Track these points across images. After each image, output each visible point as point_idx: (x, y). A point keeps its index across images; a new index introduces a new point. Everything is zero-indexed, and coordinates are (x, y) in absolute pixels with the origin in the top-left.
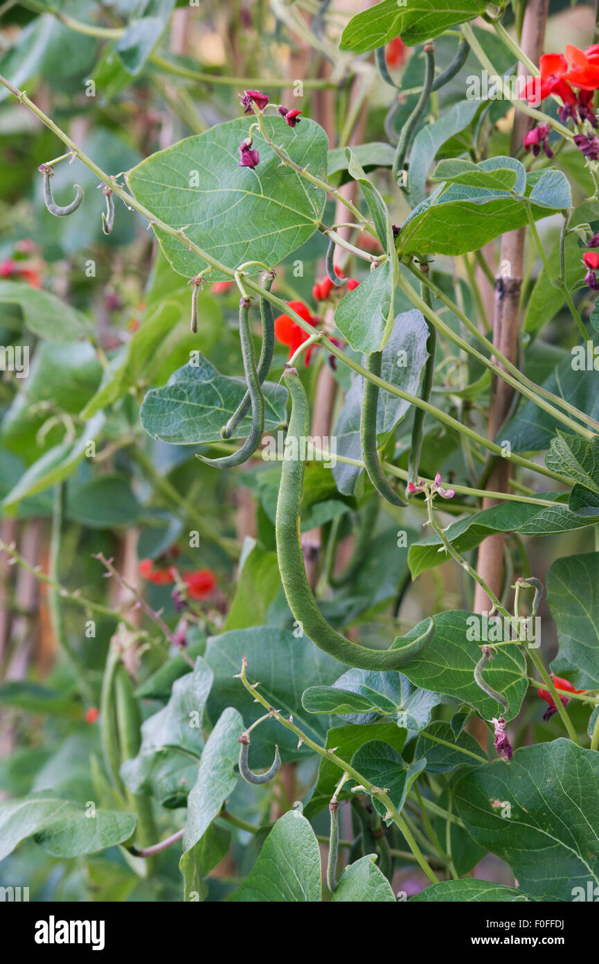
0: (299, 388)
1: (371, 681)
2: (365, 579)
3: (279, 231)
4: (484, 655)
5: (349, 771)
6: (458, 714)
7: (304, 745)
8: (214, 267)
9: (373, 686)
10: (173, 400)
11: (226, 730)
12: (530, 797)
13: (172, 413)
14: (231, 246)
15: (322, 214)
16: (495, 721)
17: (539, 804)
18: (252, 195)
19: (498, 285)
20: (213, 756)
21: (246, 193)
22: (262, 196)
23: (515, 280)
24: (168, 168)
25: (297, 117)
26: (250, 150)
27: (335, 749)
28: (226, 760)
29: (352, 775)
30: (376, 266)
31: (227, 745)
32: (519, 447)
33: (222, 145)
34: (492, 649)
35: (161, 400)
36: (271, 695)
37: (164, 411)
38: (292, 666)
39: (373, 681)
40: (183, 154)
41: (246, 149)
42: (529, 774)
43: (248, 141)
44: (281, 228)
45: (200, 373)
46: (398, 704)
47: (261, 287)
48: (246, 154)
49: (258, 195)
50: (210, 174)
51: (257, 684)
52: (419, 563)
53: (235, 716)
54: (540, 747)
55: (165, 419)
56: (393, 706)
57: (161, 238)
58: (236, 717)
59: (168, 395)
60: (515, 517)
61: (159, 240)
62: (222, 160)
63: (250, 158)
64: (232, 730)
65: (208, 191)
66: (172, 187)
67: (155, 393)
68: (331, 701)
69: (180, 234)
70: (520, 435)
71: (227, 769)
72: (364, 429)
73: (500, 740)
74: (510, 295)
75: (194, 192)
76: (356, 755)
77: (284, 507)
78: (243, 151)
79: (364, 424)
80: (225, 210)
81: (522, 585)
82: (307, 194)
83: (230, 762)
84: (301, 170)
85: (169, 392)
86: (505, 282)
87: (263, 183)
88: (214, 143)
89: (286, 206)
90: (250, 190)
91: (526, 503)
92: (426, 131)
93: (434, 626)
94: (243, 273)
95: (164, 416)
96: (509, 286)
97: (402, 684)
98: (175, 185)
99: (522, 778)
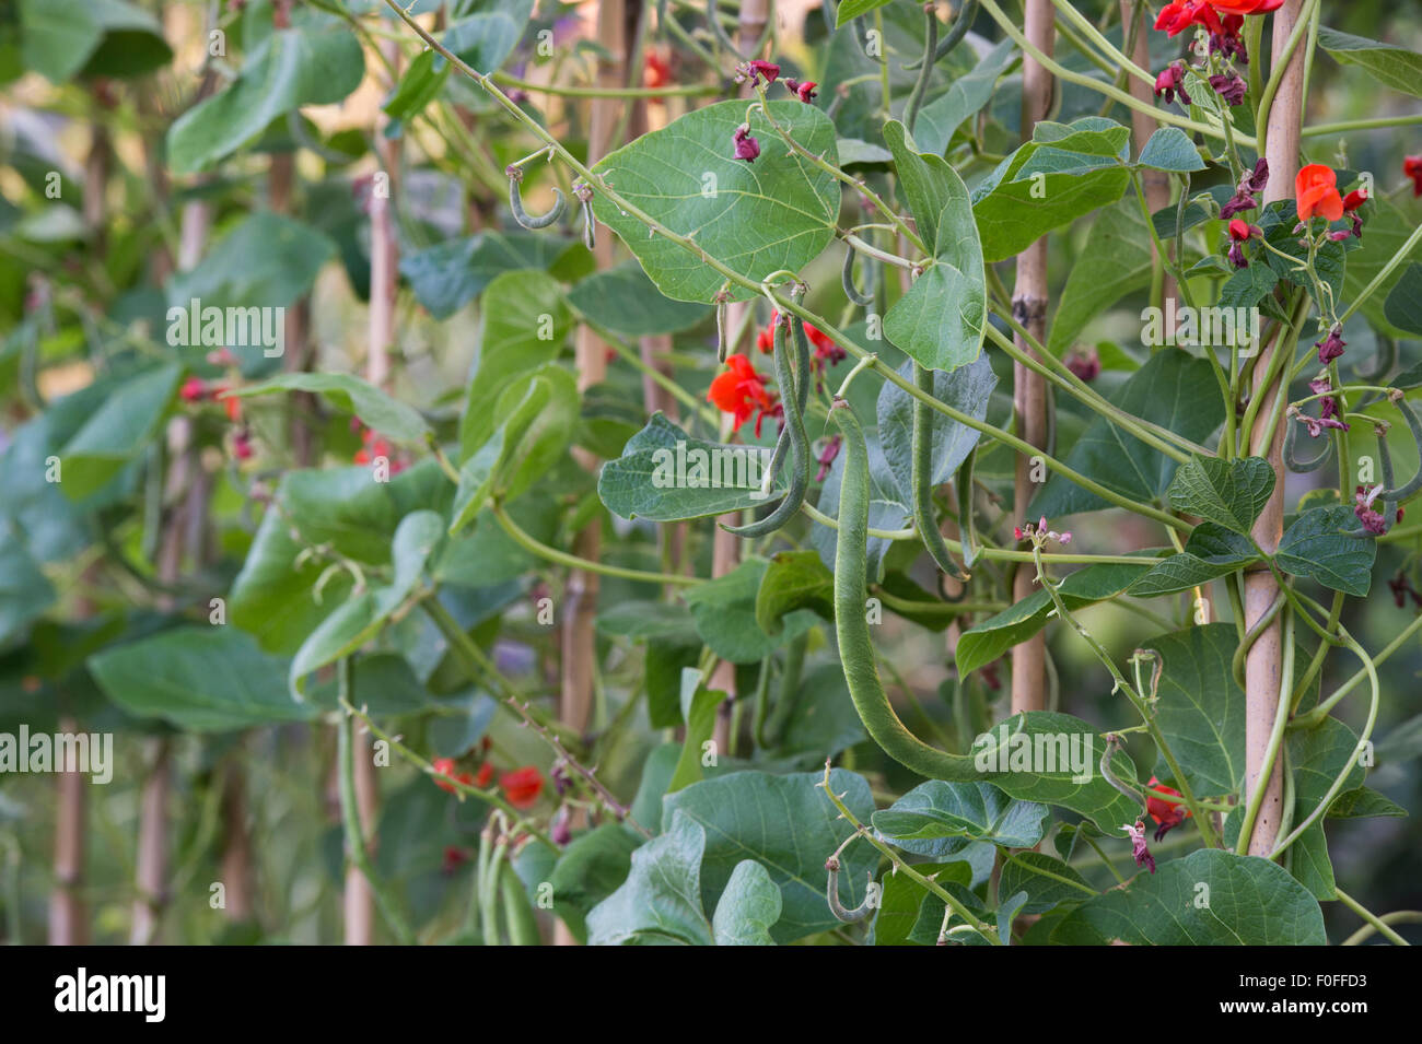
0: (854, 425)
1: (942, 802)
2: (799, 735)
3: (790, 238)
4: (1109, 746)
5: (952, 903)
6: (1061, 834)
7: (900, 872)
8: (733, 280)
9: (946, 808)
10: (638, 472)
11: (747, 888)
12: (1164, 930)
13: (642, 488)
14: (732, 260)
15: (838, 215)
16: (1127, 827)
17: (1176, 936)
18: (749, 197)
19: (1018, 309)
20: (735, 921)
21: (740, 194)
22: (761, 196)
23: (1041, 301)
24: (628, 172)
25: (812, 91)
26: (747, 138)
27: (936, 875)
28: (756, 923)
29: (956, 909)
30: (920, 273)
31: (752, 905)
32: (1072, 508)
33: (694, 139)
34: (1119, 737)
35: (623, 474)
36: (763, 858)
37: (629, 487)
38: (789, 817)
39: (946, 802)
40: (644, 153)
41: (742, 136)
42: (1160, 901)
43: (745, 126)
44: (791, 235)
45: (665, 438)
46: (985, 827)
47: (793, 302)
48: (743, 143)
49: (757, 195)
50: (684, 175)
51: (844, 794)
52: (967, 660)
53: (755, 869)
54: (1171, 865)
55: (634, 496)
56: (979, 830)
57: (640, 256)
58: (758, 870)
59: (632, 467)
60: (1109, 582)
61: (638, 258)
62: (698, 156)
63: (749, 150)
64: (755, 886)
65: (686, 197)
66: (636, 195)
67: (614, 465)
68: (908, 824)
69: (689, 242)
70: (1071, 493)
71: (759, 933)
72: (918, 480)
73: (1140, 850)
74: (1035, 320)
75: (668, 199)
76: (926, 902)
77: (844, 576)
78: (739, 140)
79: (917, 473)
80: (715, 216)
81: (1143, 657)
82: (815, 192)
83: (762, 925)
84: (815, 159)
85: (633, 462)
86: (1027, 304)
87: (760, 180)
88: (684, 137)
89: (793, 208)
90: (746, 190)
91: (1119, 564)
92: (922, 117)
93: (1025, 724)
94: (773, 285)
95: (632, 493)
96: (1033, 310)
97: (985, 804)
98: (639, 192)
99: (1150, 906)
